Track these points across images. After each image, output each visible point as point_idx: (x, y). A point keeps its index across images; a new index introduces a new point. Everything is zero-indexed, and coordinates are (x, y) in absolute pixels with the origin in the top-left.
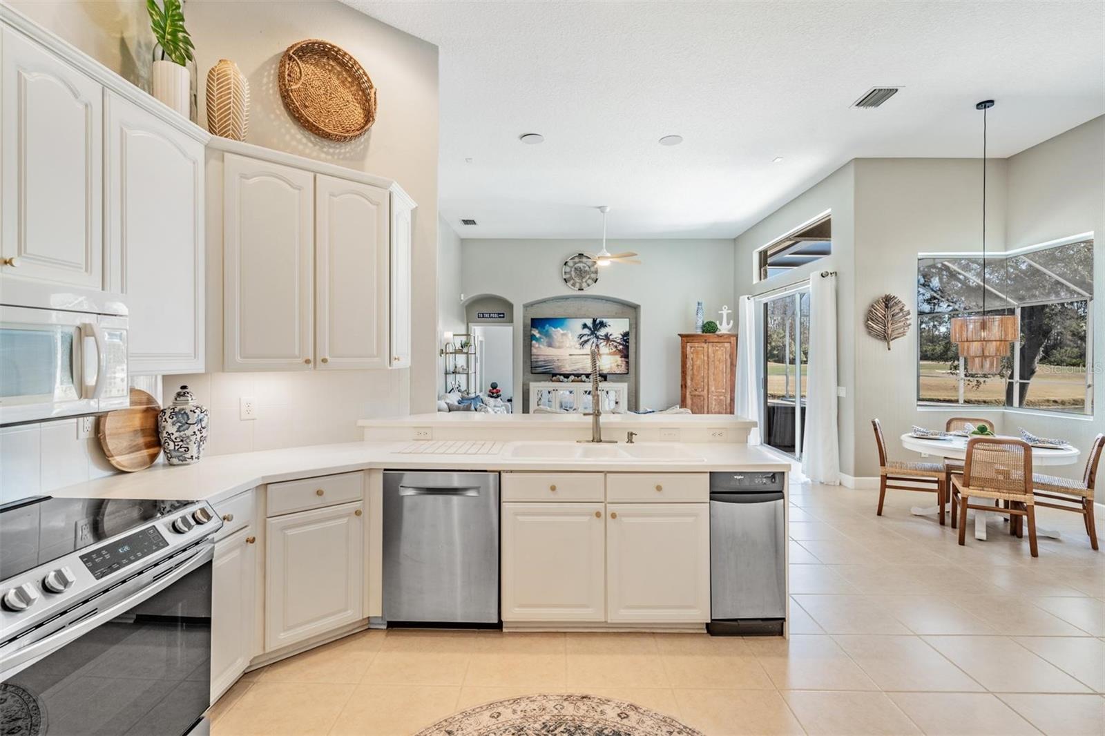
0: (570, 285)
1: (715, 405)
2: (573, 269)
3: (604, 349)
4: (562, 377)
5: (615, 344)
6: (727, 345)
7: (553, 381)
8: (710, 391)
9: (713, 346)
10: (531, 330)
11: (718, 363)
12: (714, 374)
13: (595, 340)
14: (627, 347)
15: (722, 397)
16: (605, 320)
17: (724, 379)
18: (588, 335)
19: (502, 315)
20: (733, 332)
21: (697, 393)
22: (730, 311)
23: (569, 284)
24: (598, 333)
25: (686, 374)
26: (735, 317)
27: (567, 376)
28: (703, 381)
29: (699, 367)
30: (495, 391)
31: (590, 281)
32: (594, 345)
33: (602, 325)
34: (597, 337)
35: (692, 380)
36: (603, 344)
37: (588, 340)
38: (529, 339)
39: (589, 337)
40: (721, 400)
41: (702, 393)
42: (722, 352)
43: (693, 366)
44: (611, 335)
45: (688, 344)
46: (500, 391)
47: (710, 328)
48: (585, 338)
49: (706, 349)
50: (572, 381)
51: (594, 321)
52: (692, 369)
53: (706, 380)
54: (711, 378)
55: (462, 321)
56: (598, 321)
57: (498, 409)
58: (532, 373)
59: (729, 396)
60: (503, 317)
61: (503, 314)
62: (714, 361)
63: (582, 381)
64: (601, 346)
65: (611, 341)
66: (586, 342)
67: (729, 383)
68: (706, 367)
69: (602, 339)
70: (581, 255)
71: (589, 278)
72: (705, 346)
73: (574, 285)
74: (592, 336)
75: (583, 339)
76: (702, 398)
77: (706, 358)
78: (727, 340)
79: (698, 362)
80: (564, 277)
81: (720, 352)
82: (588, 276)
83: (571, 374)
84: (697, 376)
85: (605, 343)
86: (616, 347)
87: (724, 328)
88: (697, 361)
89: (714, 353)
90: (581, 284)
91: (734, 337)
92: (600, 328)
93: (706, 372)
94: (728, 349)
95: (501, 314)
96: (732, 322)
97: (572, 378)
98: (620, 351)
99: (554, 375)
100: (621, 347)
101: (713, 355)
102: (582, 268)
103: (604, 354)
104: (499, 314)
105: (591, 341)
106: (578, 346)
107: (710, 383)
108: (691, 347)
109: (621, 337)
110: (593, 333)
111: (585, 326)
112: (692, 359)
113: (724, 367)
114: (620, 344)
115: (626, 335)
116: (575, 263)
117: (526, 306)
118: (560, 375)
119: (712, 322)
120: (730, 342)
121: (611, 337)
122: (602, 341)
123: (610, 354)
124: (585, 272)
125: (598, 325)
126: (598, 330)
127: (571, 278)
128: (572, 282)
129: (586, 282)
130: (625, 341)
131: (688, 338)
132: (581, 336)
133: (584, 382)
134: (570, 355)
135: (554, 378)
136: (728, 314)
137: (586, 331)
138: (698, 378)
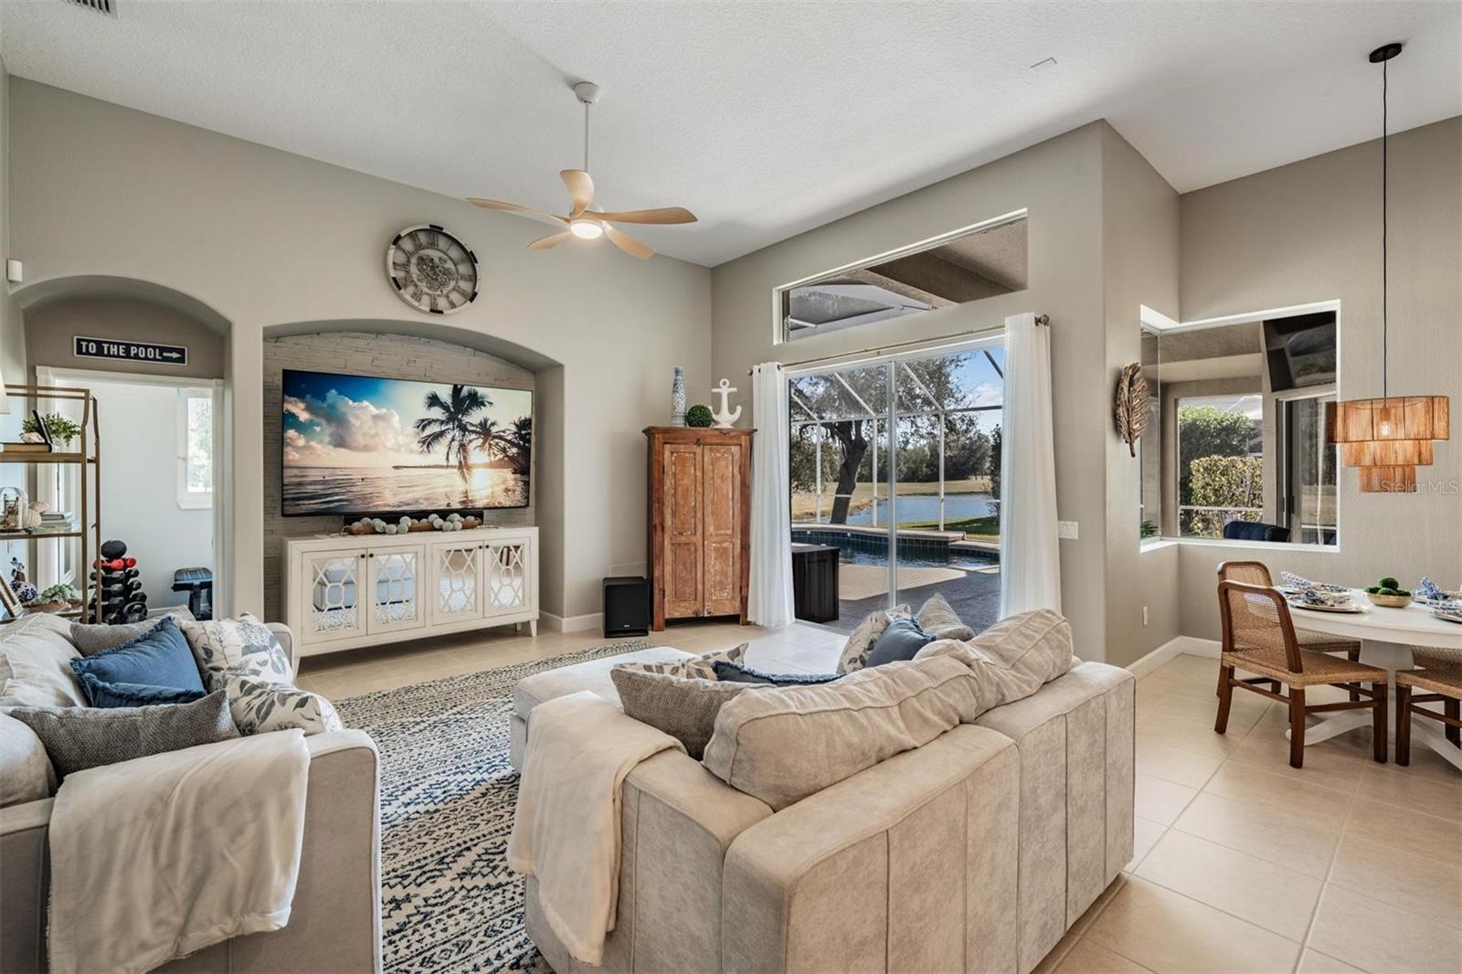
0: (408, 297)
1: (716, 559)
2: (414, 260)
3: (479, 455)
4: (379, 523)
5: (502, 444)
6: (735, 449)
7: (351, 533)
8: (707, 534)
9: (711, 450)
10: (283, 401)
11: (719, 481)
12: (713, 503)
13: (457, 433)
14: (525, 452)
15: (726, 544)
16: (481, 391)
17: (731, 510)
18: (442, 422)
19: (175, 355)
20: (745, 427)
21: (683, 539)
22: (735, 389)
23: (407, 293)
24: (466, 419)
25: (663, 505)
26: (744, 399)
27: (392, 518)
28: (695, 517)
29: (687, 490)
30: (115, 563)
31: (455, 297)
32: (456, 445)
33: (475, 401)
34: (463, 428)
35: (674, 514)
36: (475, 442)
37: (442, 434)
38: (278, 426)
39: (444, 428)
40: (725, 548)
41: (693, 538)
42: (725, 464)
43: (675, 489)
44: (493, 424)
45: (667, 446)
46: (133, 562)
47: (698, 417)
48: (435, 428)
49: (699, 458)
50: (411, 530)
51: (457, 391)
52: (675, 495)
53: (699, 515)
54: (709, 510)
55: (15, 356)
56: (465, 391)
57: (263, 656)
58: (284, 515)
59: (739, 541)
60: (181, 360)
61: (181, 351)
62: (713, 479)
63: (432, 529)
64: (471, 447)
65: (495, 437)
66: (437, 436)
67: (738, 518)
68: (700, 489)
69: (474, 432)
70: (435, 230)
71: (454, 289)
72: (698, 450)
73: (417, 296)
74: (451, 426)
75: (429, 431)
76: (693, 548)
77: (699, 474)
78: (735, 441)
79: (687, 481)
80: (393, 275)
81: (723, 463)
82: (452, 284)
83: (404, 513)
84: (684, 506)
85: (481, 441)
86: (504, 450)
87: (725, 419)
88: (682, 479)
89: (712, 465)
90: (433, 299)
91: (746, 436)
92: (470, 407)
93: (700, 498)
94: (737, 456)
95: (171, 350)
96: (739, 409)
97: (406, 522)
98: (512, 459)
99: (357, 517)
100: (515, 450)
101: (711, 467)
102: (436, 261)
103: (479, 466)
104: (162, 350)
105: (449, 437)
106: (416, 446)
107: (706, 520)
108: (672, 453)
109: (514, 429)
110: (451, 418)
111: (434, 401)
112: (675, 475)
113: (729, 490)
114: (513, 444)
115: (524, 425)
116: (419, 247)
117: (274, 336)
118: (373, 515)
119: (703, 407)
120: (741, 445)
121: (494, 430)
122: (473, 436)
123: (492, 465)
124: (447, 272)
125: (464, 402)
126: (465, 412)
127: (408, 280)
128: (411, 289)
129: (447, 297)
130: (522, 437)
131: (667, 435)
132: (424, 424)
133: (441, 529)
134: (396, 468)
135: (356, 525)
136: (729, 395)
137: (437, 413)
138: (685, 510)
